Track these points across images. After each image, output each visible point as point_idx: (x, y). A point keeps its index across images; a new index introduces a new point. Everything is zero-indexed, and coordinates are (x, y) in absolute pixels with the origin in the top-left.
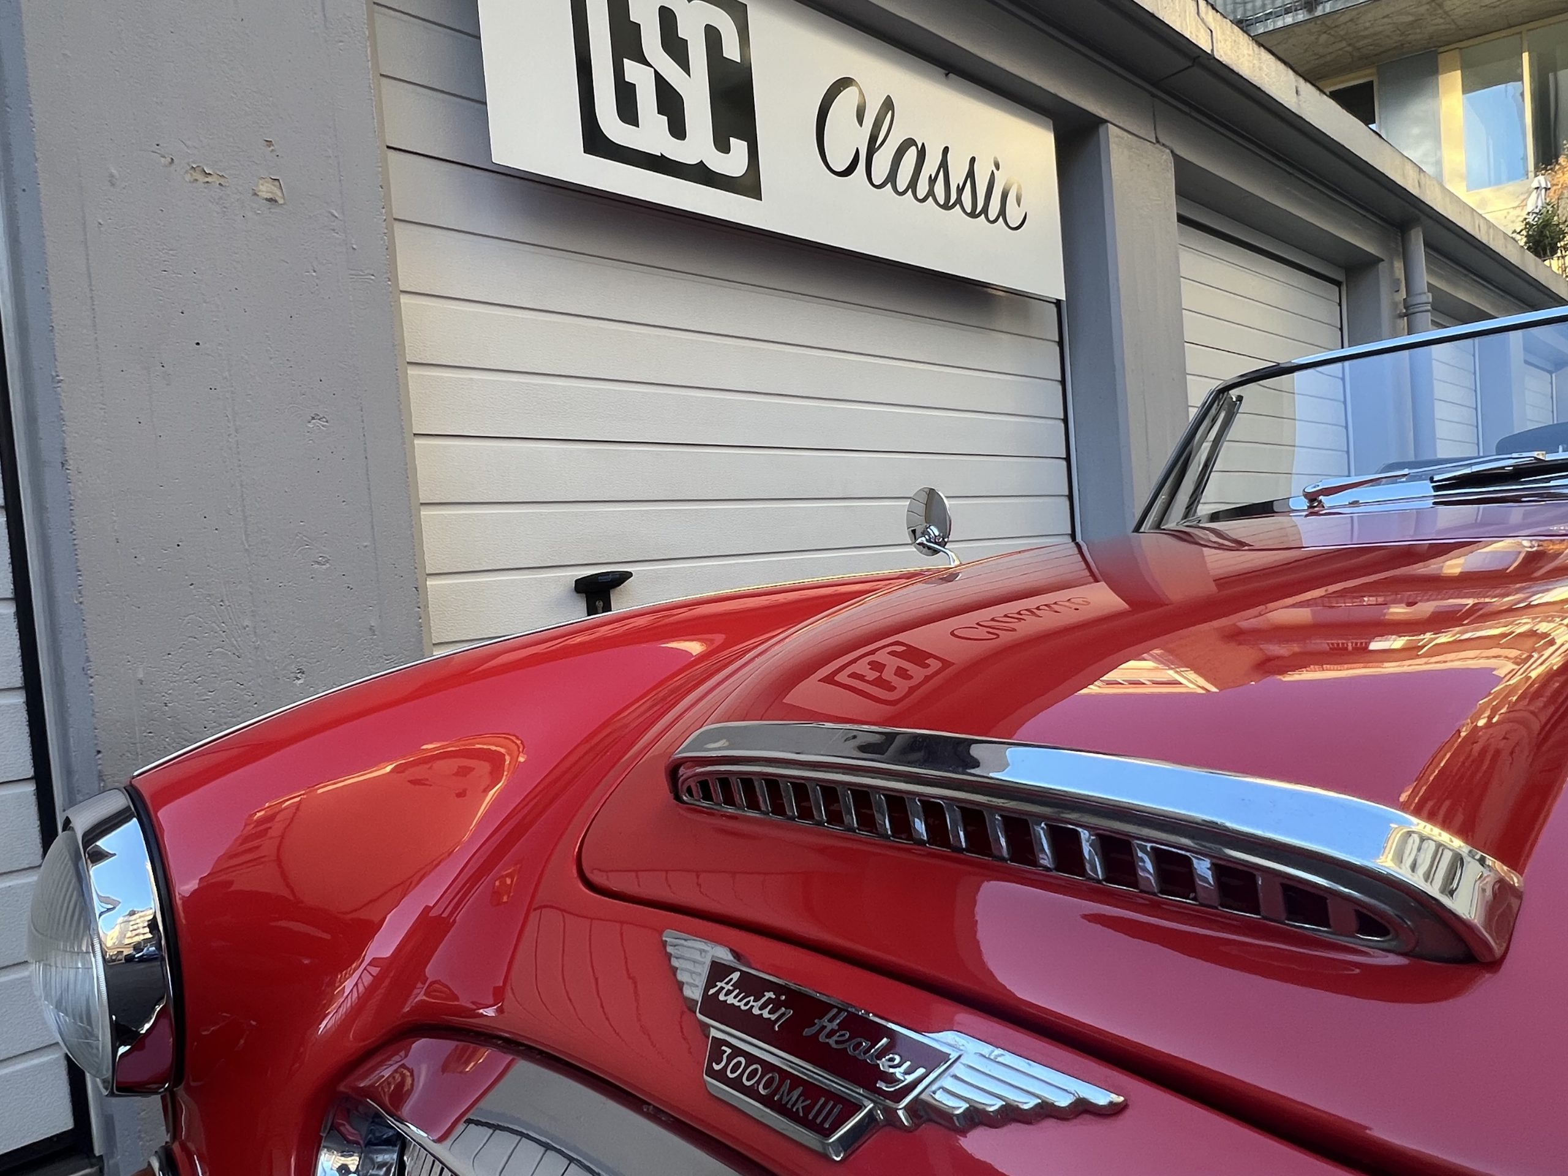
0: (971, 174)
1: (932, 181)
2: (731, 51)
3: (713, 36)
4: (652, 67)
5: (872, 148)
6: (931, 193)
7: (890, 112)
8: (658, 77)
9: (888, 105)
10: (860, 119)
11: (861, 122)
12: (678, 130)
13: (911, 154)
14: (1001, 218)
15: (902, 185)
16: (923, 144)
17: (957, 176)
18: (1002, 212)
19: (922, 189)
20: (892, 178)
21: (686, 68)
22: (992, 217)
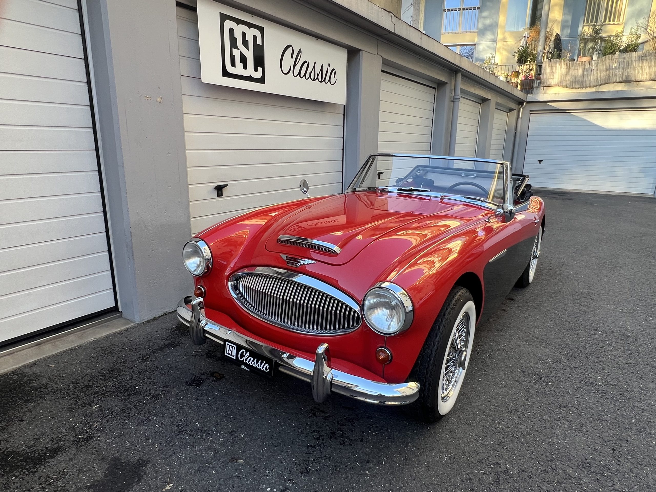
0: (321, 70)
2: (259, 42)
4: (238, 49)
5: (295, 65)
6: (310, 77)
7: (300, 54)
9: (300, 51)
10: (292, 56)
11: (292, 58)
12: (245, 67)
13: (305, 65)
14: (329, 82)
15: (302, 76)
16: (309, 62)
19: (308, 74)
20: (299, 73)
21: (248, 49)
22: (326, 82)
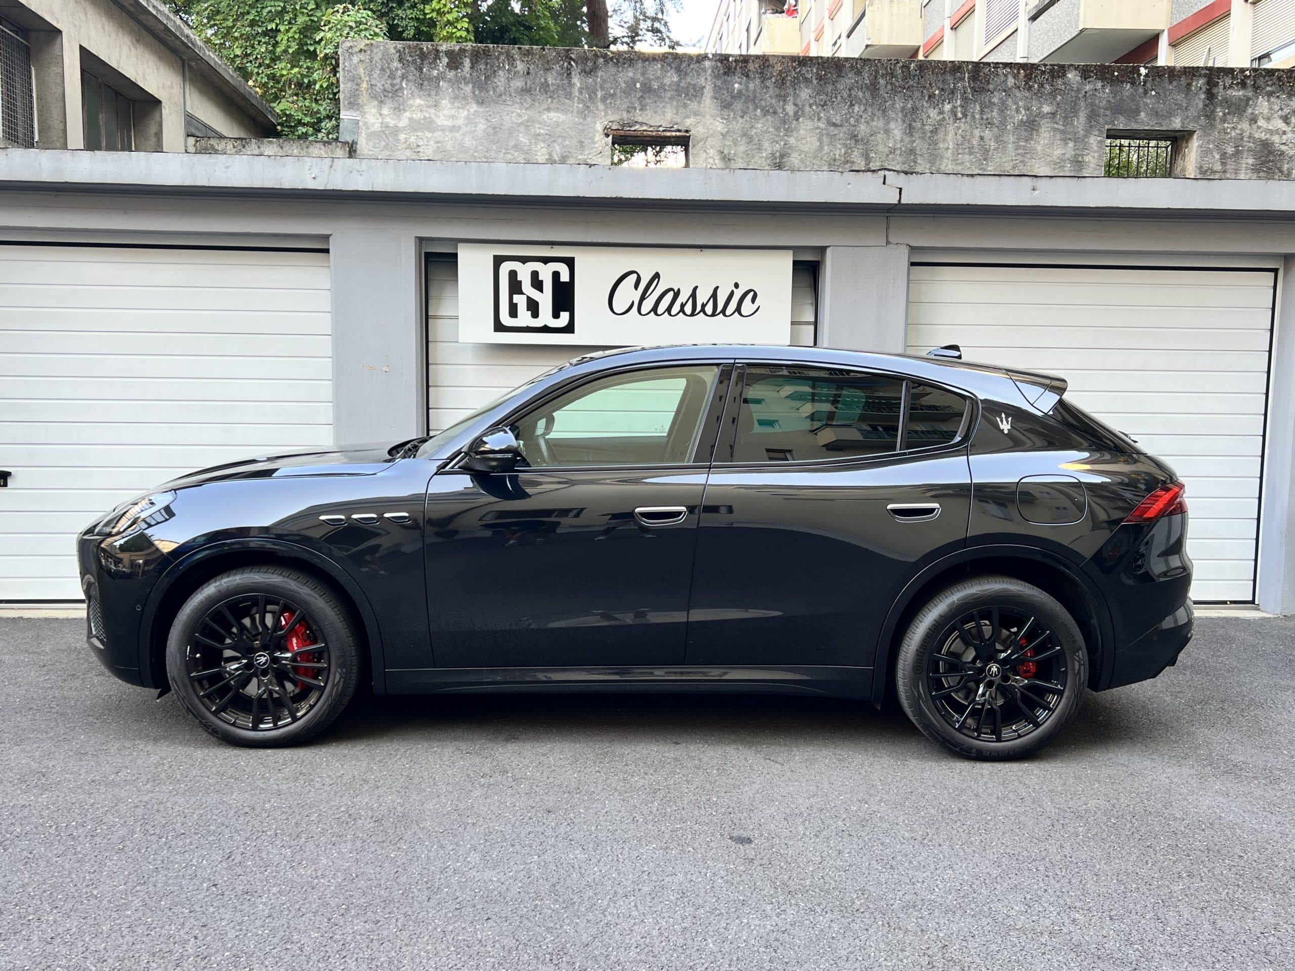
0: (714, 296)
1: (683, 306)
2: (565, 277)
3: (556, 275)
4: (524, 294)
5: (643, 298)
6: (682, 310)
7: (657, 280)
8: (528, 297)
9: (657, 276)
10: (636, 286)
11: (636, 289)
12: (535, 315)
13: (670, 295)
14: (736, 313)
15: (660, 311)
16: (679, 290)
17: (702, 298)
18: (738, 309)
19: (676, 308)
20: (655, 309)
21: (541, 291)
22: (728, 314)
